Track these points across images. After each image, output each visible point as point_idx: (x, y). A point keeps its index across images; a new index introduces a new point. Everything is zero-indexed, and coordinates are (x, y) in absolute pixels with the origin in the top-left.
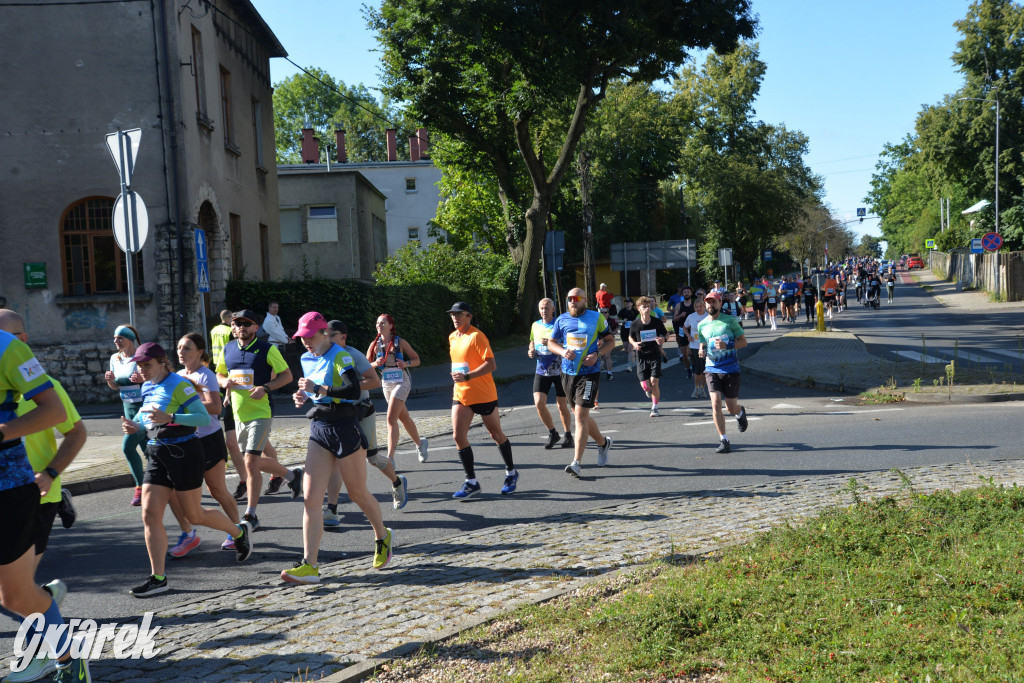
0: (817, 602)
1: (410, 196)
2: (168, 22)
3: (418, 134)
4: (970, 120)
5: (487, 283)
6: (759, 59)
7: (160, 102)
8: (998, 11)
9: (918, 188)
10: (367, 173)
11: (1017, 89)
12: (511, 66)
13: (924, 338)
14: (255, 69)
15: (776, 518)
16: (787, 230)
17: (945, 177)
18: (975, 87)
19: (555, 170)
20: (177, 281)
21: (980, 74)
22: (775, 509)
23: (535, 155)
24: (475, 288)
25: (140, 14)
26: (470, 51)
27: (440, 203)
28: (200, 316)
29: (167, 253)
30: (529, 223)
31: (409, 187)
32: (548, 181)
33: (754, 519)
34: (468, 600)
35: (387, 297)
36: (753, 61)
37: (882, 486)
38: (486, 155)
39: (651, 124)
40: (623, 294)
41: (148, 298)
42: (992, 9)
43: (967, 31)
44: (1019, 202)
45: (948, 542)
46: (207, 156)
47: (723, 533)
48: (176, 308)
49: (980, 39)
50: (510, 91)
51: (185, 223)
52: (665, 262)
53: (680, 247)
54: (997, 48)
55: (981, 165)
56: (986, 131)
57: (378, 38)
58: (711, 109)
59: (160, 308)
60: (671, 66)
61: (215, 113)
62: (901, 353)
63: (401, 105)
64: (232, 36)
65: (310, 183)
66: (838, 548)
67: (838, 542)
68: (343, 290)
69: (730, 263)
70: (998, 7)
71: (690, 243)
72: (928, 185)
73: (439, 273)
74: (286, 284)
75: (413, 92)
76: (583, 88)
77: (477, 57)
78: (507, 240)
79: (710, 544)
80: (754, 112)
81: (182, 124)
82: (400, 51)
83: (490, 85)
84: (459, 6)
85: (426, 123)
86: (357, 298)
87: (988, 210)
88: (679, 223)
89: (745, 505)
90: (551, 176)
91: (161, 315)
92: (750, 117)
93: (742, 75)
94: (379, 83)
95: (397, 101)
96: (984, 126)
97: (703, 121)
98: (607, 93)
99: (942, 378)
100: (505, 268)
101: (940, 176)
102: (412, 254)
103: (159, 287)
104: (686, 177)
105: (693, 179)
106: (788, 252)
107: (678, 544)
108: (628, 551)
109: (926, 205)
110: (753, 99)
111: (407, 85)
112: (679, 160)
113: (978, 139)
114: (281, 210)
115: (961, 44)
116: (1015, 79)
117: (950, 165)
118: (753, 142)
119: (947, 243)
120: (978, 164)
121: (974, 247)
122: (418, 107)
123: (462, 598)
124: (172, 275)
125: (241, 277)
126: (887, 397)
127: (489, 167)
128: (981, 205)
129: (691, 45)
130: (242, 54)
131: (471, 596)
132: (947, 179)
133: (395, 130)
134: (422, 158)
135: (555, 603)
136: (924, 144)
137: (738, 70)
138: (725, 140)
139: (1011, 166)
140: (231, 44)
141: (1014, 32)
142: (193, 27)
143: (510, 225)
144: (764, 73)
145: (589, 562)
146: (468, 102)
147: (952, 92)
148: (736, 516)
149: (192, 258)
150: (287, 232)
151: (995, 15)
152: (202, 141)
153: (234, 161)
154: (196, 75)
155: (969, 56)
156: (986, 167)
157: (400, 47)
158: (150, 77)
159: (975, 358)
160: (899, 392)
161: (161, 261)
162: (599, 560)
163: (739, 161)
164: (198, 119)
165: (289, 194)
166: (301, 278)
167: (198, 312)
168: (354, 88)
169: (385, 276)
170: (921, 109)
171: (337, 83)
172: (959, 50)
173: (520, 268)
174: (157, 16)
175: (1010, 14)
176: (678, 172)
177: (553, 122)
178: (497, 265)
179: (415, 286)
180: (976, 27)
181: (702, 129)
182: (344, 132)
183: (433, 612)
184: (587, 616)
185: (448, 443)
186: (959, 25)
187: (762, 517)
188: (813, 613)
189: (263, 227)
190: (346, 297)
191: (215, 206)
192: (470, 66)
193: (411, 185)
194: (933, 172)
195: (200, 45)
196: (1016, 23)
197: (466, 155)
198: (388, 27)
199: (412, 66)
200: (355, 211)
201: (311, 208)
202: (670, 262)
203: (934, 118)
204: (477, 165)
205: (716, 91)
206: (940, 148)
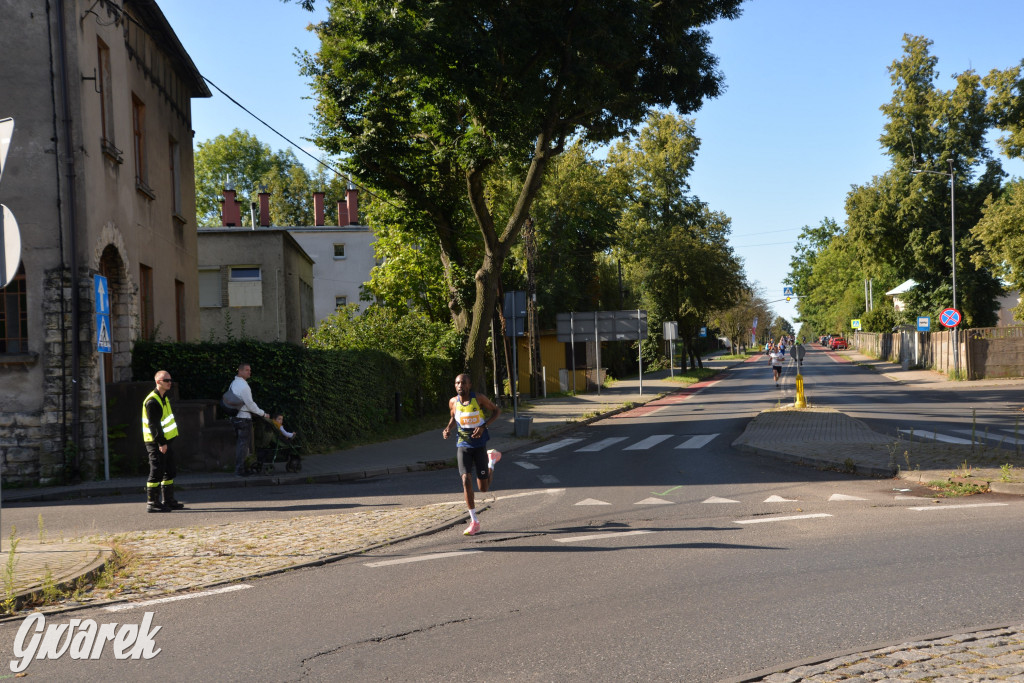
1: (338, 262)
2: (68, 27)
3: (347, 199)
4: (898, 201)
5: (430, 352)
6: (696, 134)
7: (54, 122)
8: (922, 96)
9: (839, 270)
10: (292, 233)
12: (464, 110)
14: (174, 106)
16: (730, 305)
17: (874, 257)
18: (903, 169)
19: (508, 229)
20: (70, 339)
21: (908, 157)
23: (487, 210)
24: (419, 357)
25: (32, 16)
26: (421, 90)
27: (375, 268)
28: (99, 381)
29: (58, 304)
30: (479, 286)
31: (336, 254)
32: (500, 240)
35: (326, 363)
36: (689, 136)
38: (428, 214)
39: (591, 194)
40: (569, 367)
41: (32, 360)
42: (917, 95)
43: (893, 116)
44: (947, 283)
46: (113, 193)
48: (67, 372)
49: (906, 123)
50: (463, 138)
51: (83, 269)
52: (615, 333)
53: (631, 316)
54: (923, 132)
55: (910, 246)
56: (914, 213)
57: (312, 85)
58: (644, 183)
59: (47, 371)
60: (629, 123)
61: (124, 143)
63: (335, 158)
64: (148, 64)
65: (232, 242)
69: (674, 338)
70: (922, 93)
71: (641, 312)
72: (859, 264)
73: (378, 339)
74: (205, 347)
75: (351, 144)
76: (540, 140)
77: (428, 96)
78: (450, 304)
80: (689, 187)
81: (82, 149)
82: (336, 100)
83: (442, 128)
85: (363, 178)
86: (291, 363)
87: (916, 291)
88: (615, 296)
90: (504, 235)
91: (48, 380)
92: (685, 192)
93: (678, 150)
94: (311, 133)
95: (332, 153)
96: (913, 208)
97: (638, 194)
100: (449, 337)
102: (349, 318)
103: (47, 346)
104: (621, 251)
105: (629, 252)
109: (847, 286)
110: (687, 175)
111: (343, 136)
112: (616, 232)
113: (905, 220)
114: (201, 271)
115: (888, 127)
116: (939, 163)
117: (879, 245)
118: (687, 217)
119: (873, 323)
120: (907, 245)
121: (920, 325)
122: (356, 161)
124: (63, 331)
125: (153, 339)
127: (431, 228)
128: (909, 284)
129: (652, 102)
130: (159, 86)
132: (876, 259)
133: (323, 194)
134: (352, 223)
136: (854, 224)
137: (674, 146)
138: (660, 214)
139: (940, 247)
140: (147, 72)
141: (939, 117)
142: (99, 39)
143: (453, 289)
144: (698, 149)
146: (411, 160)
147: (880, 173)
149: (90, 311)
150: (207, 296)
151: (920, 101)
152: (107, 175)
153: (147, 206)
154: (101, 92)
155: (896, 138)
156: (915, 248)
157: (337, 95)
158: (44, 92)
161: (51, 314)
163: (682, 232)
164: (104, 147)
165: (209, 254)
166: (224, 339)
167: (96, 376)
168: (281, 152)
169: (315, 340)
170: (850, 190)
172: (886, 133)
173: (465, 338)
174: (53, 19)
175: (934, 100)
176: (614, 244)
177: (498, 183)
178: (438, 334)
179: (355, 351)
180: (901, 111)
181: (637, 202)
182: (269, 194)
186: (885, 109)
189: (179, 284)
190: (278, 361)
191: (122, 252)
193: (339, 251)
194: (863, 251)
195: (108, 62)
196: (940, 109)
197: (407, 214)
198: (324, 74)
199: (350, 116)
200: (282, 273)
201: (233, 269)
202: (620, 333)
203: (863, 197)
204: (418, 225)
205: (651, 164)
206: (869, 229)
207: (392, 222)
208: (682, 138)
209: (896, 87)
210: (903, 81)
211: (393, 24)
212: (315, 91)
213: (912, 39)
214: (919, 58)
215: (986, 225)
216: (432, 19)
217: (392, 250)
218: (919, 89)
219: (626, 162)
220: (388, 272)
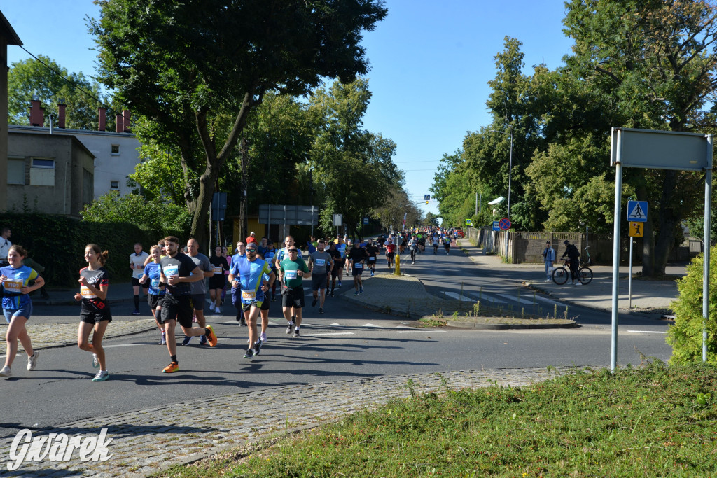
0: (381, 465)
1: (117, 157)
3: (123, 113)
4: (495, 144)
5: (167, 225)
6: (369, 89)
8: (513, 78)
9: (463, 185)
10: (82, 138)
11: (523, 128)
12: (195, 74)
13: (463, 284)
15: (359, 404)
16: (379, 205)
17: (479, 179)
18: (499, 124)
19: (223, 150)
21: (502, 116)
22: (358, 398)
23: (209, 138)
26: (167, 59)
27: (139, 165)
30: (202, 185)
32: (218, 157)
33: (344, 404)
34: (132, 461)
35: (90, 231)
36: (364, 90)
37: (428, 384)
38: (174, 134)
39: (293, 125)
42: (511, 76)
43: (495, 88)
44: (522, 200)
45: (467, 425)
47: (323, 414)
49: (503, 94)
50: (194, 91)
52: (297, 220)
53: (308, 210)
54: (513, 101)
55: (501, 174)
56: (504, 152)
57: (96, 41)
58: (334, 118)
62: (446, 293)
63: (111, 91)
65: (34, 141)
66: (397, 427)
67: (398, 423)
68: (55, 223)
69: (340, 225)
70: (514, 76)
71: (315, 208)
72: (469, 184)
73: (131, 215)
74: (9, 215)
75: (122, 84)
76: (247, 95)
77: (171, 64)
78: (185, 195)
79: (313, 422)
80: (362, 124)
82: (113, 52)
83: (180, 85)
84: (160, 27)
85: (130, 106)
86: (66, 229)
87: (503, 204)
88: (307, 194)
89: (339, 394)
90: (220, 154)
92: (359, 127)
93: (356, 99)
94: (96, 74)
95: (109, 88)
96: (503, 149)
97: (328, 126)
98: (264, 100)
99: (470, 312)
100: (183, 215)
101: (477, 178)
102: (113, 200)
104: (314, 163)
105: (319, 166)
106: (379, 219)
107: (291, 421)
108: (255, 426)
109: (467, 196)
110: (362, 115)
111: (117, 78)
112: (310, 151)
113: (499, 157)
114: (9, 159)
115: (492, 96)
116: (522, 122)
117: (483, 172)
118: (360, 144)
119: (479, 222)
120: (499, 173)
121: (495, 227)
122: (125, 94)
123: (128, 460)
126: (436, 323)
127: (175, 143)
128: (499, 200)
131: (135, 459)
132: (481, 181)
133: (105, 109)
134: (125, 131)
135: (198, 464)
136: (468, 157)
137: (354, 96)
138: (342, 140)
139: (518, 176)
141: (523, 92)
143: (188, 185)
144: (370, 99)
145: (226, 433)
146: (162, 95)
147: (486, 126)
148: (332, 402)
150: (13, 176)
151: (512, 80)
155: (496, 103)
156: (504, 176)
157: (114, 50)
159: (491, 299)
160: (444, 319)
162: (233, 432)
163: (350, 156)
165: (17, 148)
166: (22, 211)
168: (75, 74)
169: (89, 215)
170: (467, 134)
171: (61, 69)
173: (193, 216)
176: (309, 159)
177: (224, 116)
178: (177, 213)
179: (112, 224)
180: (500, 86)
181: (327, 131)
182: (66, 106)
183: (104, 471)
184: (221, 474)
185: (129, 341)
186: (491, 83)
187: (350, 403)
188: (378, 473)
190: (57, 228)
192: (166, 70)
193: (115, 149)
194: (472, 175)
196: (523, 87)
197: (159, 133)
198: (105, 34)
199: (122, 64)
200: (70, 165)
201: (34, 159)
202: (300, 220)
203: (474, 140)
204: (166, 140)
205: (338, 107)
206: (477, 161)
207: (149, 137)
208: (359, 91)
209: (498, 70)
210: (503, 67)
211: (147, 19)
212: (98, 45)
213: (510, 40)
214: (514, 52)
215: (533, 167)
216: (173, 18)
217: (151, 154)
218: (512, 73)
219: (322, 103)
220: (147, 168)
